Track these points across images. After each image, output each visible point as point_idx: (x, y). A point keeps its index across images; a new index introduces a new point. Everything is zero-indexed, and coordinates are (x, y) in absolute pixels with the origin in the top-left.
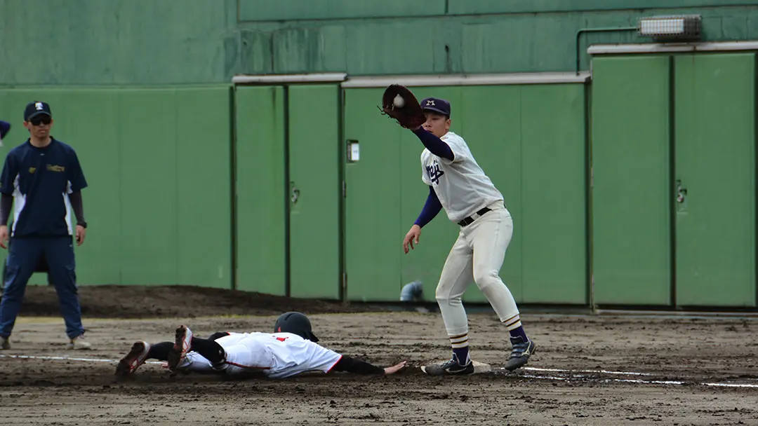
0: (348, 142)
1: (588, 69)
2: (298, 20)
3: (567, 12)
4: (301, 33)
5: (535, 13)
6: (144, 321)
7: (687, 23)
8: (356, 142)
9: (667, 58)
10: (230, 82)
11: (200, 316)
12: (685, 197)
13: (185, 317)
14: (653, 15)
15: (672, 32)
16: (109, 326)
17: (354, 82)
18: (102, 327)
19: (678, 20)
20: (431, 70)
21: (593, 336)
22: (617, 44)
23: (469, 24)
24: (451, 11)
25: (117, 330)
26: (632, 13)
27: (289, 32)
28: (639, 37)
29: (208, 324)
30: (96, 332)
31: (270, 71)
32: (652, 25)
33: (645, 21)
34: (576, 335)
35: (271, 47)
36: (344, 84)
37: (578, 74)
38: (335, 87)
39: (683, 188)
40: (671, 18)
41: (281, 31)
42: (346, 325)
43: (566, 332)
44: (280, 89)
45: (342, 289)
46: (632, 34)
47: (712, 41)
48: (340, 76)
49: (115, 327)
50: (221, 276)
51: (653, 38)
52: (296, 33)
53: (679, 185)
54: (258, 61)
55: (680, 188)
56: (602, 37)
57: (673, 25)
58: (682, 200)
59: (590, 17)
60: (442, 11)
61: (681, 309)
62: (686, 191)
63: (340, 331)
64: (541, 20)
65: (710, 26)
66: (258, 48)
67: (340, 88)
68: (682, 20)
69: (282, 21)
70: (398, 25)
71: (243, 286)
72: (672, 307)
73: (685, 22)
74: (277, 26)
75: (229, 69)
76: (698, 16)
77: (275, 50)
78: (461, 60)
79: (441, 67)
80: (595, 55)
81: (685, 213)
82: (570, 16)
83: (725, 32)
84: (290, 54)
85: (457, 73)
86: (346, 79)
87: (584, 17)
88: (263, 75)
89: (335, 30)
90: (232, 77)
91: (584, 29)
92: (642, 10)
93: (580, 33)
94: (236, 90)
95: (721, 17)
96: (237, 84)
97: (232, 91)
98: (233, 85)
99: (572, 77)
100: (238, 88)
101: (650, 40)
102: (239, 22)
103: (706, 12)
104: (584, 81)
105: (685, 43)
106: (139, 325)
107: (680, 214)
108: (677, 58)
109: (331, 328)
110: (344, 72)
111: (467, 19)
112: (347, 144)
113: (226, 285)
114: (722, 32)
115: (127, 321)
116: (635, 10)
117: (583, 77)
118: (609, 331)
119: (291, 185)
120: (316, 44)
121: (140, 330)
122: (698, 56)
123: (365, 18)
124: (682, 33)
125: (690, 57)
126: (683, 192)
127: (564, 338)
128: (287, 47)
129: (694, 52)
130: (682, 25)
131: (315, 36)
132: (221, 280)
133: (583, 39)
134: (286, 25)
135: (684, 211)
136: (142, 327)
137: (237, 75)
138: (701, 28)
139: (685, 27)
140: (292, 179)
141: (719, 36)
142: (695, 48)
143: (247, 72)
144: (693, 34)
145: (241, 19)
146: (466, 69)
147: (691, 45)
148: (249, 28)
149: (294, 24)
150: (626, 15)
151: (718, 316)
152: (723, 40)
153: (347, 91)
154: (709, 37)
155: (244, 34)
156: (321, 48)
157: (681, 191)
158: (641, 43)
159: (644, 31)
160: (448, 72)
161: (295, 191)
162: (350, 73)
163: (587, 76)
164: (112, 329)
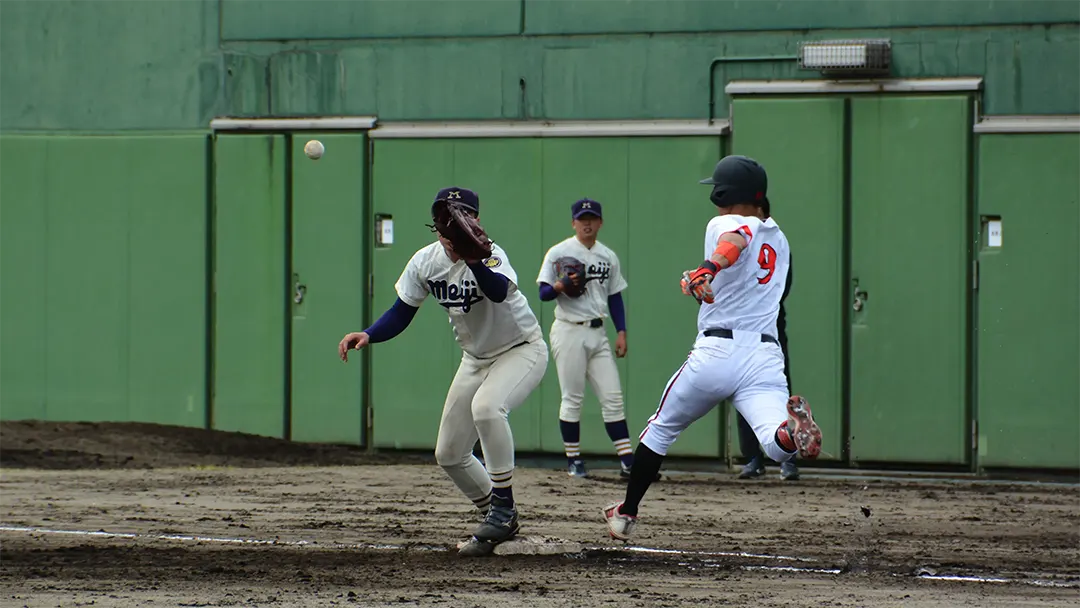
0: (378, 217)
1: (725, 116)
2: (307, 39)
3: (695, 32)
4: (311, 56)
5: (651, 34)
6: (79, 473)
7: (870, 50)
8: (389, 217)
9: (841, 101)
10: (208, 128)
11: (159, 467)
12: (864, 302)
13: (139, 468)
14: (822, 38)
15: (854, 64)
16: (28, 479)
17: (387, 130)
18: (18, 482)
19: (858, 47)
20: (498, 114)
21: (728, 503)
22: (769, 80)
23: (555, 48)
24: (527, 32)
25: (39, 484)
26: (790, 35)
27: (294, 57)
28: (800, 70)
29: (171, 478)
30: (10, 488)
31: (266, 113)
32: (821, 53)
33: (810, 48)
34: (704, 501)
35: (267, 79)
36: (372, 133)
37: (711, 123)
38: (360, 136)
39: (863, 290)
40: (848, 44)
41: (283, 54)
42: (370, 482)
43: (690, 497)
44: (279, 138)
45: (366, 430)
46: (792, 66)
47: (908, 77)
48: (368, 122)
49: (37, 481)
50: (190, 408)
51: (821, 72)
52: (304, 57)
53: (856, 286)
54: (249, 98)
55: (857, 290)
56: (747, 70)
57: (850, 53)
58: (861, 308)
59: (730, 39)
60: (516, 29)
61: (857, 465)
62: (866, 294)
63: (363, 491)
64: (661, 45)
65: (904, 56)
66: (249, 80)
67: (367, 139)
68: (863, 47)
69: (283, 41)
70: (452, 47)
71: (221, 424)
72: (844, 462)
73: (867, 50)
74: (276, 48)
75: (206, 109)
76: (887, 40)
77: (272, 81)
78: (542, 101)
79: (513, 112)
80: (736, 95)
81: (864, 326)
82: (700, 38)
83: (926, 65)
84: (294, 89)
85: (536, 119)
86: (376, 126)
87: (721, 39)
88: (255, 118)
89: (361, 54)
90: (211, 120)
91: (723, 58)
92: (805, 31)
93: (716, 64)
94: (216, 138)
95: (920, 44)
96: (219, 131)
97: (209, 137)
98: (211, 132)
99: (702, 127)
100: (219, 136)
101: (817, 74)
102: (222, 41)
103: (900, 36)
104: (719, 133)
105: (868, 81)
106: (72, 479)
107: (857, 327)
108: (856, 102)
109: (348, 487)
110: (373, 116)
111: (550, 41)
112: (376, 221)
113: (199, 422)
114: (921, 62)
115: (54, 473)
116: (795, 30)
117: (718, 128)
118: (753, 497)
119: (294, 278)
120: (332, 75)
121: (72, 487)
122: (886, 99)
123: (404, 38)
124: (863, 66)
125: (875, 99)
126: (862, 296)
127: (687, 506)
128: (291, 77)
129: (881, 93)
130: (863, 53)
131: (331, 60)
132: (190, 415)
133: (719, 73)
134: (291, 46)
135: (862, 323)
136: (76, 482)
137: (218, 118)
138: (890, 57)
139: (867, 58)
140: (295, 270)
141: (916, 71)
142: (881, 87)
143: (231, 113)
144: (879, 68)
145: (225, 35)
146: (549, 114)
147: (875, 83)
148: (237, 49)
149: (301, 45)
150: (783, 37)
151: (910, 476)
152: (921, 76)
153: (378, 145)
154: (903, 72)
155: (229, 59)
156: (340, 79)
157: (859, 294)
158: (803, 80)
159: (808, 61)
160: (523, 118)
161: (300, 288)
162: (381, 116)
163: (726, 125)
164: (32, 484)
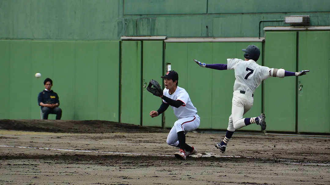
0: (167, 64)
1: (263, 36)
2: (147, 15)
3: (256, 13)
4: (148, 19)
5: (243, 14)
6: (83, 134)
7: (304, 18)
8: (170, 64)
9: (296, 32)
10: (120, 39)
11: (106, 133)
12: (302, 88)
13: (99, 133)
14: (290, 15)
15: (299, 22)
17: (169, 40)
18: (66, 137)
19: (300, 17)
20: (200, 36)
21: (263, 144)
22: (275, 26)
23: (216, 17)
24: (208, 13)
25: (72, 138)
27: (144, 19)
28: (284, 24)
29: (108, 136)
30: (63, 138)
31: (136, 35)
32: (290, 19)
33: (287, 18)
34: (256, 143)
35: (136, 25)
36: (165, 41)
37: (259, 38)
38: (162, 42)
39: (301, 85)
40: (298, 17)
41: (141, 19)
42: (164, 137)
43: (252, 142)
44: (140, 42)
45: (163, 123)
46: (281, 22)
47: (314, 26)
48: (164, 38)
49: (71, 137)
50: (114, 117)
51: (290, 24)
52: (146, 20)
53: (300, 84)
54: (131, 30)
55: (300, 85)
56: (269, 23)
57: (298, 19)
58: (301, 90)
59: (264, 15)
60: (205, 12)
61: (299, 133)
62: (302, 86)
63: (161, 140)
64: (244, 16)
65: (313, 20)
66: (131, 27)
67: (164, 42)
68: (302, 17)
69: (141, 15)
70: (188, 17)
71: (123, 121)
72: (296, 133)
73: (303, 18)
74: (139, 17)
75: (119, 34)
76: (308, 16)
77: (138, 26)
78: (213, 32)
79: (205, 35)
80: (266, 31)
81: (302, 95)
82: (257, 15)
83: (319, 23)
84: (144, 29)
85: (211, 37)
86: (166, 39)
87: (262, 15)
88: (133, 36)
89: (162, 19)
90: (120, 37)
91: (263, 20)
92: (286, 13)
93: (261, 22)
94: (122, 42)
95: (318, 16)
96: (123, 40)
97: (120, 42)
98: (121, 40)
99: (257, 39)
100: (123, 41)
101: (289, 25)
102: (124, 15)
103: (312, 15)
104: (262, 41)
105: (303, 27)
106: (81, 136)
107: (300, 95)
108: (300, 32)
109: (157, 139)
110: (166, 36)
111: (215, 16)
112: (166, 65)
113: (117, 120)
114: (318, 22)
115: (76, 134)
116: (283, 13)
117: (261, 39)
118: (270, 142)
119: (143, 81)
120: (154, 25)
121: (81, 138)
122: (308, 32)
123: (174, 14)
124: (302, 23)
125: (305, 32)
126: (301, 86)
127: (251, 144)
128: (143, 25)
129: (307, 30)
130: (302, 19)
131: (154, 21)
133: (262, 24)
134: (142, 17)
135: (302, 94)
136: (82, 137)
137: (122, 36)
138: (310, 20)
139: (303, 20)
140: (144, 78)
141: (317, 24)
142: (307, 28)
143: (126, 35)
144: (306, 23)
145: (124, 14)
146: (214, 36)
147: (305, 27)
148: (128, 17)
149: (146, 16)
150: (280, 15)
151: (314, 136)
152: (318, 25)
153: (166, 43)
154: (313, 24)
155: (126, 20)
156: (156, 26)
157: (300, 86)
158: (285, 26)
159: (287, 21)
160: (207, 37)
161: (145, 83)
162: (168, 35)
163: (264, 39)
164: (70, 137)
